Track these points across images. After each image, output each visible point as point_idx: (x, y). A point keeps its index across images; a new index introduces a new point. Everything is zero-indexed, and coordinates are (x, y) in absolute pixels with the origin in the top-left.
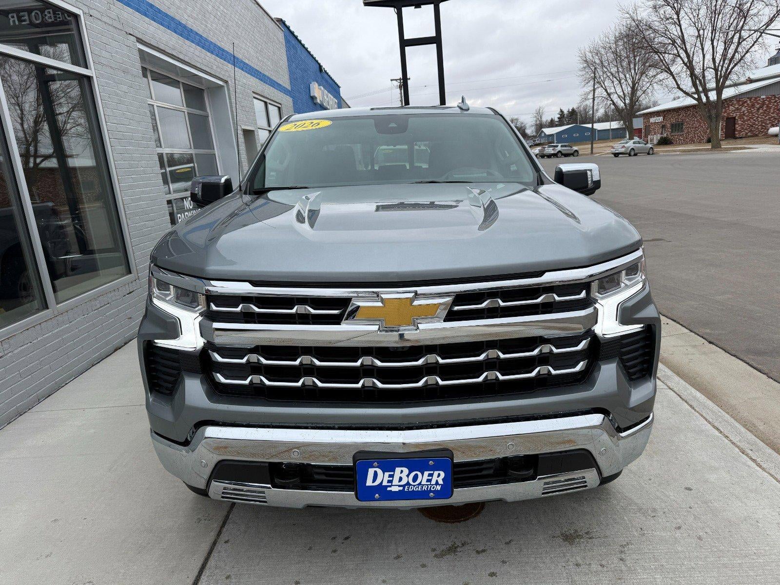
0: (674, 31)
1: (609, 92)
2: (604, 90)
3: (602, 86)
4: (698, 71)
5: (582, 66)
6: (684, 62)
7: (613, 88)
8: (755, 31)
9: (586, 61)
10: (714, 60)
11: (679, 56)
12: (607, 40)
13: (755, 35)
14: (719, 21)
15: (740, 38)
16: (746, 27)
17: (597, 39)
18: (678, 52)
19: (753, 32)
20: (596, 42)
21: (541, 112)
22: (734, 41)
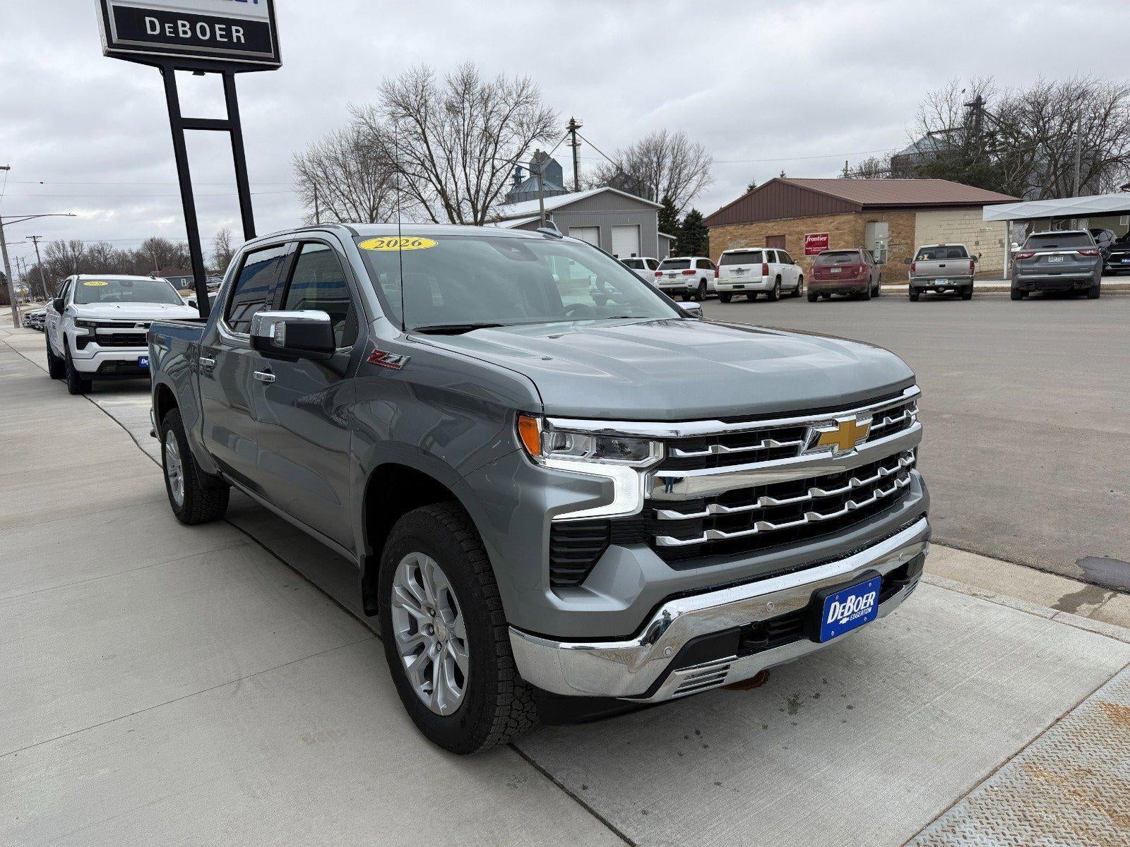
0: (421, 148)
1: (340, 216)
2: (334, 215)
3: (331, 209)
4: (453, 202)
5: (299, 178)
6: (437, 189)
7: (345, 212)
8: (508, 162)
9: (305, 173)
10: (468, 190)
11: (431, 181)
12: (331, 147)
13: (507, 166)
14: (468, 147)
15: (493, 167)
16: (497, 156)
17: (317, 145)
18: (429, 177)
19: (505, 162)
20: (316, 148)
21: (226, 236)
22: (485, 170)
